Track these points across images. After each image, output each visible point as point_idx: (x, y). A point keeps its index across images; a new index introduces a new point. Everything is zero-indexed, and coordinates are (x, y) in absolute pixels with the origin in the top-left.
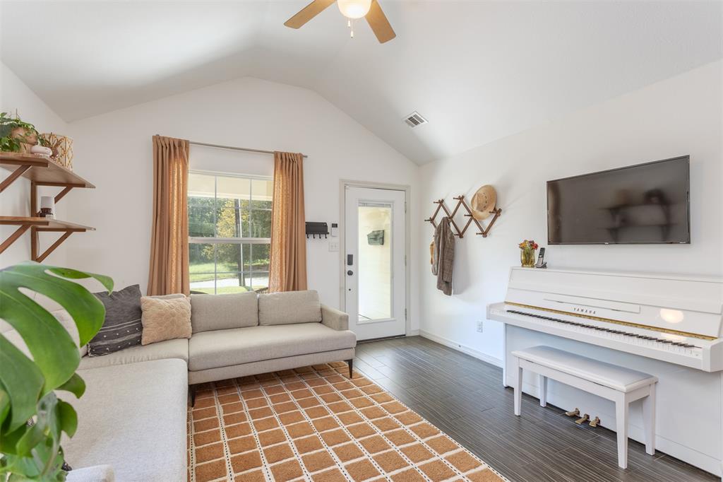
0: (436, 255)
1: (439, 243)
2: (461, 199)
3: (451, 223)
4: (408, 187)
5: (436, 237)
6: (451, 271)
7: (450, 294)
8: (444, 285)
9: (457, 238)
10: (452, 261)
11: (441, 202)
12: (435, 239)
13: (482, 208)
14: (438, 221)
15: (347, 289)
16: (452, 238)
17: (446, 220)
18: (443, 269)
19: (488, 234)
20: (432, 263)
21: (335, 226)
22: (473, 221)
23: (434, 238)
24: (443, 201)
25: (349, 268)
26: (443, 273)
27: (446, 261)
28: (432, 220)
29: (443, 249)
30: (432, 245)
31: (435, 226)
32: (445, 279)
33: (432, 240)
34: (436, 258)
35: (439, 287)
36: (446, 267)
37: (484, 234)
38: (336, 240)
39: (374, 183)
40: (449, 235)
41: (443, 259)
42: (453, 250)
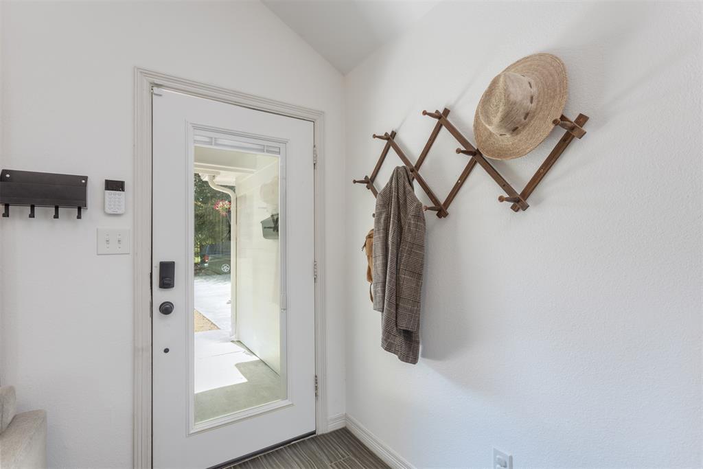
0: (379, 262)
1: (386, 230)
2: (442, 118)
3: (416, 183)
4: (321, 113)
5: (377, 216)
6: (416, 301)
7: (414, 361)
8: (399, 340)
9: (431, 216)
10: (418, 274)
11: (390, 138)
12: (378, 222)
13: (515, 122)
14: (383, 181)
15: (158, 350)
16: (419, 217)
17: (402, 173)
18: (398, 297)
19: (529, 201)
20: (370, 277)
21: (114, 186)
22: (478, 168)
23: (373, 219)
24: (394, 134)
25: (162, 296)
26: (397, 305)
27: (404, 276)
28: (369, 182)
29: (398, 245)
30: (370, 237)
31: (375, 193)
32: (403, 325)
33: (369, 224)
34: (380, 269)
35: (389, 347)
36: (406, 292)
37: (519, 202)
38: (123, 225)
39: (236, 93)
40: (411, 209)
41: (398, 270)
42: (421, 247)
